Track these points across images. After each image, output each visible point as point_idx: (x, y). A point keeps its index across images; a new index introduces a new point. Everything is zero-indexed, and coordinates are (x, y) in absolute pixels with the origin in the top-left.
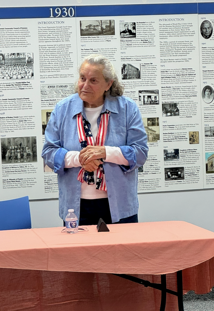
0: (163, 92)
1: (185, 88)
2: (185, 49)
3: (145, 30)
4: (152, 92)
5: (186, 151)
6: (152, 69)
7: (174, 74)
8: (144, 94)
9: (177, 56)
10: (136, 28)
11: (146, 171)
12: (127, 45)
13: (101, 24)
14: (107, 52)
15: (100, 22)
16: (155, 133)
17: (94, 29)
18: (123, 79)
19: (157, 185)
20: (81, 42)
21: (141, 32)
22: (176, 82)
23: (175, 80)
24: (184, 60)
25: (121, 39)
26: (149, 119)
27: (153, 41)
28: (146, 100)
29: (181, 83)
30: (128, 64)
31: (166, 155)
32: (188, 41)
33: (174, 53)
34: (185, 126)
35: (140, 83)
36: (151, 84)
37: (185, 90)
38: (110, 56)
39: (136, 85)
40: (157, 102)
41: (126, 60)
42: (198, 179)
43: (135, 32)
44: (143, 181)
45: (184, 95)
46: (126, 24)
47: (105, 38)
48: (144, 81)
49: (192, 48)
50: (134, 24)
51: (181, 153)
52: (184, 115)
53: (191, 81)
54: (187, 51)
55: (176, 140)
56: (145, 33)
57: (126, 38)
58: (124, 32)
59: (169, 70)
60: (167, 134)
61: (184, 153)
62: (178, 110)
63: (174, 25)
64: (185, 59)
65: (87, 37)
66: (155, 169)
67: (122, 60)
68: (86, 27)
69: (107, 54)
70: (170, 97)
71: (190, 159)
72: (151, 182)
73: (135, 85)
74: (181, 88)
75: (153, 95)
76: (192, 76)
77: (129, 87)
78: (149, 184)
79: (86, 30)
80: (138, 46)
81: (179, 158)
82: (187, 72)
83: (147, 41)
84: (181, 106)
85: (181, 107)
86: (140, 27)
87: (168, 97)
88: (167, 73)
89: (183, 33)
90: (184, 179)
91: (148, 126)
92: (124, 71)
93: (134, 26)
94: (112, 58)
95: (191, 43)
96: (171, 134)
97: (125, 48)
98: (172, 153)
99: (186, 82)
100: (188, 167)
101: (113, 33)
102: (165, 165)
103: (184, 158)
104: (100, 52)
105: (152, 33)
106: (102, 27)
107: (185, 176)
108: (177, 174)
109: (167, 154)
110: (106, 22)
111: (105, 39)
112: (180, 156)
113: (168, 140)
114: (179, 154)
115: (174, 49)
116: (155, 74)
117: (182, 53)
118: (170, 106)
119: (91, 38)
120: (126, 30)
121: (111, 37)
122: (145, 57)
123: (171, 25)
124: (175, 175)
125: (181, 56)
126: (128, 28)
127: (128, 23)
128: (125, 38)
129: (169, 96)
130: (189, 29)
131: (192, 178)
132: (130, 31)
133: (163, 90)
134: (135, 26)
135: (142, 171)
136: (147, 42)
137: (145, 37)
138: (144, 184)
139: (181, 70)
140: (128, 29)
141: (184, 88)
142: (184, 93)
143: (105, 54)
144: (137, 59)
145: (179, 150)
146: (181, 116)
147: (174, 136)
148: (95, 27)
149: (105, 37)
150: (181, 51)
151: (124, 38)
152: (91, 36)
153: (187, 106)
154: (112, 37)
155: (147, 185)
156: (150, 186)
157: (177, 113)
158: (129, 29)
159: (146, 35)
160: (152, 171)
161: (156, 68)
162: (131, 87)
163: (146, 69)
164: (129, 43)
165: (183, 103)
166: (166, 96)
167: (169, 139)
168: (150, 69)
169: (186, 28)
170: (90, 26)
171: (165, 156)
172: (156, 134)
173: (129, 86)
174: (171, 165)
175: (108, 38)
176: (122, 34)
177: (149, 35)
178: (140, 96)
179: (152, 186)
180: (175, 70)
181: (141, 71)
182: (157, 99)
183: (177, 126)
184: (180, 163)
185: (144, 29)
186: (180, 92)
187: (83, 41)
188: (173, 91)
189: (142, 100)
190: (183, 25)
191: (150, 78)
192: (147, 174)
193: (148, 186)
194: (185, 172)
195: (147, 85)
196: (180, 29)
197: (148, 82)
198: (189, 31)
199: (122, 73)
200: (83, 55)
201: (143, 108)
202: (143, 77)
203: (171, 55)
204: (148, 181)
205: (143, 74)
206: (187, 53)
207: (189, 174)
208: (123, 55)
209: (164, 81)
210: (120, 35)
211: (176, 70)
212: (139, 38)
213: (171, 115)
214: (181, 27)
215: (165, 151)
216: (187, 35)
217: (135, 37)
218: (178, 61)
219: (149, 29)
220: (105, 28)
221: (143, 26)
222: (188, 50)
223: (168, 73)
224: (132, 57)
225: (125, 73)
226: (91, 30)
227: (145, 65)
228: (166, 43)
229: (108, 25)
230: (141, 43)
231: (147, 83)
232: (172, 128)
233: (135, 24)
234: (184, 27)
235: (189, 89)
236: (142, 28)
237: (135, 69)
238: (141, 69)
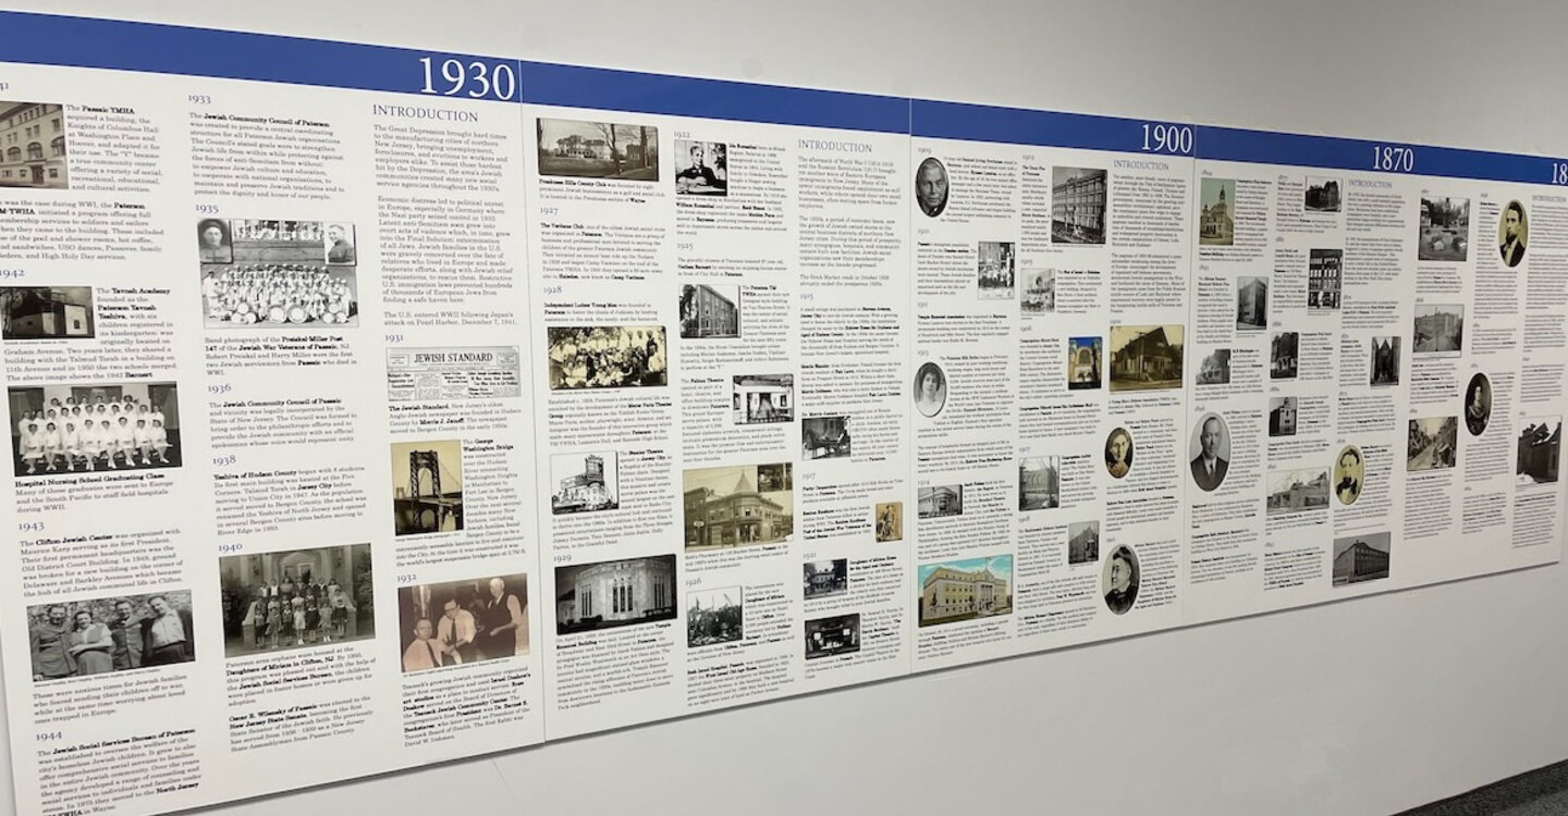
0: (806, 382)
1: (869, 368)
2: (870, 244)
3: (755, 175)
4: (775, 381)
5: (865, 565)
6: (775, 307)
7: (837, 325)
8: (750, 389)
9: (848, 265)
10: (729, 163)
11: (750, 635)
12: (699, 219)
13: (611, 136)
14: (631, 239)
15: (609, 129)
16: (778, 513)
17: (589, 155)
18: (685, 336)
19: (782, 676)
20: (542, 196)
21: (743, 177)
22: (843, 350)
23: (842, 344)
24: (868, 281)
25: (680, 199)
26: (761, 469)
27: (780, 213)
28: (755, 406)
29: (857, 353)
30: (701, 286)
31: (809, 580)
32: (882, 222)
33: (840, 255)
34: (865, 487)
35: (736, 351)
36: (772, 356)
37: (869, 374)
38: (642, 254)
39: (726, 357)
40: (788, 415)
41: (695, 271)
42: (897, 647)
43: (723, 178)
44: (741, 668)
45: (865, 392)
46: (695, 148)
47: (626, 190)
48: (749, 344)
49: (891, 244)
50: (720, 150)
51: (852, 572)
52: (863, 454)
53: (886, 349)
54: (876, 253)
55: (841, 531)
56: (756, 182)
57: (695, 196)
58: (689, 174)
59: (826, 310)
60: (814, 513)
61: (862, 571)
62: (846, 439)
63: (842, 165)
64: (871, 278)
65: (563, 179)
66: (779, 627)
67: (682, 271)
68: (560, 142)
69: (632, 247)
70: (826, 397)
71: (875, 587)
72: (764, 670)
73: (720, 358)
74: (857, 368)
75: (776, 392)
76: (889, 331)
77: (703, 365)
78: (758, 677)
79: (557, 155)
80: (733, 225)
81: (846, 587)
82: (875, 318)
83: (760, 212)
84: (855, 427)
85: (857, 430)
86: (741, 161)
87: (819, 398)
88: (818, 319)
89: (867, 193)
90: (858, 650)
91: (760, 489)
92: (688, 310)
93: (720, 156)
94: (647, 261)
95: (890, 229)
96: (824, 515)
97: (691, 230)
98: (826, 573)
99: (870, 350)
100: (870, 614)
101: (654, 176)
102: (806, 611)
103: (860, 586)
104: (608, 239)
105: (777, 186)
106: (614, 151)
107: (862, 641)
108: (840, 638)
109: (813, 576)
110: (627, 131)
111: (625, 194)
112: (848, 580)
113: (816, 534)
114: (846, 575)
115: (841, 243)
116: (783, 324)
117: (863, 259)
118: (826, 427)
119: (576, 187)
120: (694, 168)
121: (648, 188)
122: (754, 265)
123: (832, 165)
124: (833, 639)
125: (860, 266)
126: (701, 162)
127: (701, 143)
128: (692, 196)
129: (822, 394)
130: (885, 181)
131: (881, 644)
132: (707, 173)
133: (806, 376)
134: (725, 157)
135: (740, 637)
136: (761, 215)
137: (757, 198)
138: (742, 677)
139: (860, 313)
140: (702, 166)
141: (865, 368)
142: (864, 386)
143: (626, 246)
144: (730, 271)
145: (848, 562)
146: (853, 458)
147: (834, 520)
148: (592, 148)
149: (626, 186)
150: (861, 250)
151: (687, 196)
152: (575, 180)
153: (873, 426)
154: (650, 187)
155: (753, 678)
156: (760, 683)
157: (844, 447)
158: (706, 165)
159: (758, 189)
160: (767, 633)
161: (786, 302)
162: (707, 364)
163: (756, 305)
164: (704, 213)
165: (862, 415)
166: (815, 395)
167: (819, 531)
168: (768, 305)
169: (877, 177)
170: (573, 140)
171: (808, 585)
172: (783, 517)
173: (704, 361)
174: (823, 609)
175: (636, 190)
176: (682, 179)
177: (768, 192)
178: (736, 395)
179: (767, 682)
180: (840, 313)
181: (743, 311)
182: (789, 406)
183: (842, 489)
184: (848, 602)
185: (753, 171)
186: (853, 381)
187: (548, 193)
188: (835, 378)
189: (744, 408)
190: (867, 166)
191: (770, 336)
192: (755, 644)
193: (756, 684)
194: (862, 629)
195: (757, 356)
196: (859, 179)
197: (763, 350)
198: (885, 187)
199: (682, 318)
200: (546, 244)
201: (746, 434)
202: (748, 331)
203: (832, 262)
204: (757, 665)
205: (749, 321)
206: (875, 259)
207: (873, 634)
208: (686, 254)
209: (811, 348)
210: (677, 182)
211: (846, 313)
212: (736, 198)
213: (825, 456)
214: (863, 173)
215: (808, 568)
216: (878, 199)
217: (725, 194)
218: (852, 282)
219: (767, 172)
220: (625, 153)
221: (749, 158)
222: (879, 250)
223: (822, 319)
224: (715, 264)
225: (690, 315)
226: (577, 154)
227: (754, 291)
228: (819, 223)
229: (637, 143)
230: (741, 218)
231: (760, 353)
232: (830, 496)
233: (723, 148)
234: (869, 174)
235: (878, 371)
236: (748, 164)
237: (723, 303)
238: (743, 305)
